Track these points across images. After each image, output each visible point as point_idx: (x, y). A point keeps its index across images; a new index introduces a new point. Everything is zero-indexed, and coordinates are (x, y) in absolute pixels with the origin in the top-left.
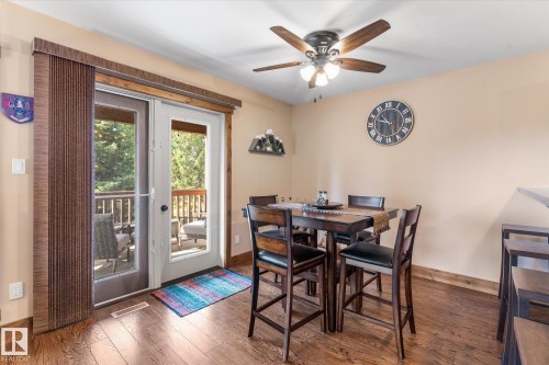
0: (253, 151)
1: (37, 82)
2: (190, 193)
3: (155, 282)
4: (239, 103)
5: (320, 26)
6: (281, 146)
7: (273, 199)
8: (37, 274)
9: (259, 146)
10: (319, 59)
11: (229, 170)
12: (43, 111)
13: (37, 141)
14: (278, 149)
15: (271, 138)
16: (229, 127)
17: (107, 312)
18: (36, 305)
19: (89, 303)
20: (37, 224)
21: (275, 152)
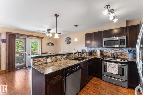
0: (47, 45)
1: (7, 37)
3: (27, 66)
4: (43, 37)
8: (7, 64)
9: (48, 44)
10: (49, 33)
11: (42, 48)
13: (7, 46)
14: (53, 44)
15: (51, 43)
21: (52, 45)
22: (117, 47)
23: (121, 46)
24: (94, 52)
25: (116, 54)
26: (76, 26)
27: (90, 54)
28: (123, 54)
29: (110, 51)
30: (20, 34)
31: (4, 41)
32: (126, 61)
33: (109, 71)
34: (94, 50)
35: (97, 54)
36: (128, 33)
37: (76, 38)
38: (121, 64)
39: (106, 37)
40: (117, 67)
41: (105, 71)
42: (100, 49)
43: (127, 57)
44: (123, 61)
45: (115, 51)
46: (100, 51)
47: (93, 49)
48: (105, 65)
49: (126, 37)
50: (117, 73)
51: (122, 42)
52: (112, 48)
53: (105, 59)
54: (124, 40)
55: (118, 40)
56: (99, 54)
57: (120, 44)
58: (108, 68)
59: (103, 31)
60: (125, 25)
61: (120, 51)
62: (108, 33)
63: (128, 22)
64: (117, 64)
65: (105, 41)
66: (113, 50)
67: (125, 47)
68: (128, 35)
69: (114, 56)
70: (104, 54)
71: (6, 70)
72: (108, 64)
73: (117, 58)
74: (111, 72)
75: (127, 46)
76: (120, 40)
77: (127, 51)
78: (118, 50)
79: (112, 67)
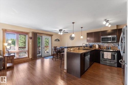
0: (55, 41)
1: (32, 36)
2: (47, 47)
3: (43, 57)
4: (53, 35)
5: (60, 29)
6: (59, 40)
7: (57, 47)
8: (32, 54)
9: (56, 40)
10: (60, 32)
12: (33, 38)
13: (32, 41)
16: (52, 38)
17: (38, 59)
18: (32, 57)
19: (37, 58)
20: (32, 49)
21: (58, 41)
22: (110, 42)
23: (113, 41)
24: (93, 46)
25: (110, 47)
26: (82, 28)
27: (91, 47)
28: (114, 47)
29: (106, 45)
30: (42, 33)
31: (31, 38)
32: (116, 51)
33: (105, 57)
34: (93, 45)
35: (96, 47)
36: (118, 33)
37: (82, 36)
38: (113, 53)
39: (102, 36)
40: (110, 54)
41: (102, 58)
42: (98, 44)
43: (117, 49)
44: (114, 51)
45: (109, 45)
46: (98, 45)
47: (93, 43)
48: (102, 54)
49: (116, 35)
50: (110, 58)
51: (113, 39)
52: (107, 43)
53: (102, 50)
54: (115, 37)
55: (111, 38)
56: (97, 47)
57: (113, 40)
58: (104, 55)
59: (101, 31)
60: (116, 28)
61: (113, 45)
62: (104, 33)
63: (117, 26)
64: (110, 53)
65: (102, 38)
66: (107, 44)
67: (116, 42)
68: (118, 35)
69: (109, 48)
70: (101, 47)
71: (32, 58)
72: (105, 53)
73: (111, 49)
74: (107, 58)
75: (117, 41)
76: (112, 38)
77: (117, 45)
78: (111, 44)
79: (107, 55)
